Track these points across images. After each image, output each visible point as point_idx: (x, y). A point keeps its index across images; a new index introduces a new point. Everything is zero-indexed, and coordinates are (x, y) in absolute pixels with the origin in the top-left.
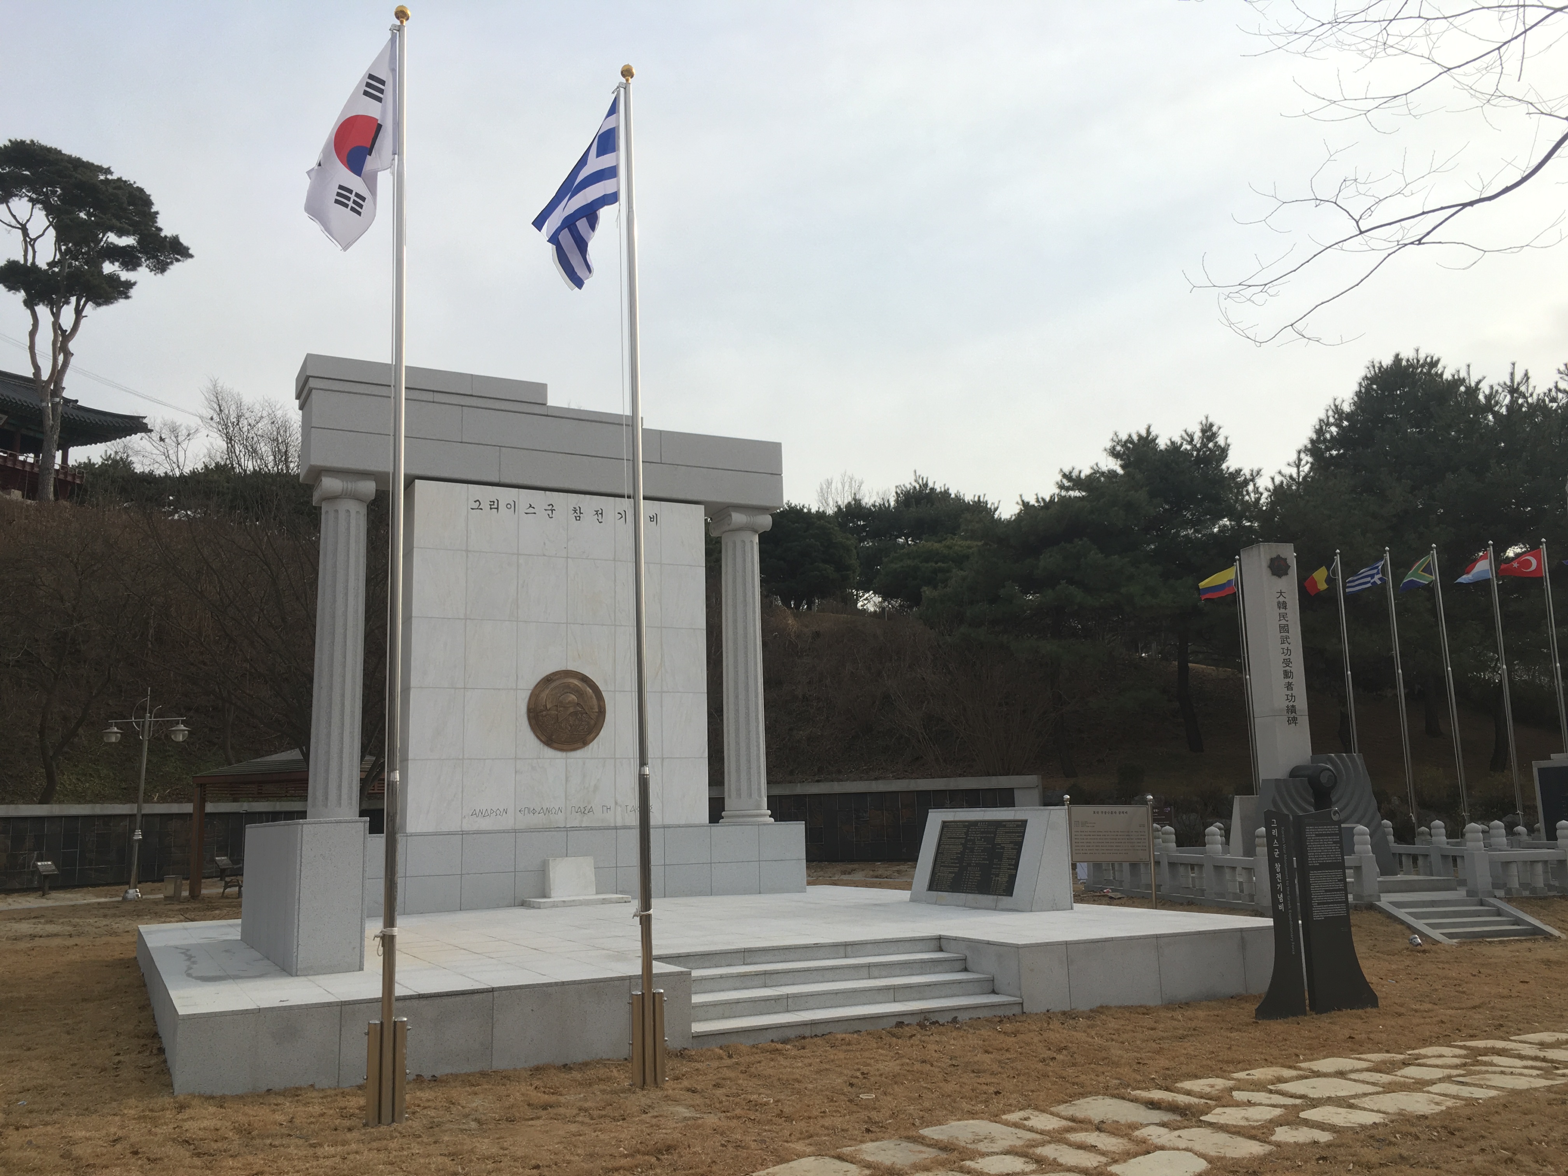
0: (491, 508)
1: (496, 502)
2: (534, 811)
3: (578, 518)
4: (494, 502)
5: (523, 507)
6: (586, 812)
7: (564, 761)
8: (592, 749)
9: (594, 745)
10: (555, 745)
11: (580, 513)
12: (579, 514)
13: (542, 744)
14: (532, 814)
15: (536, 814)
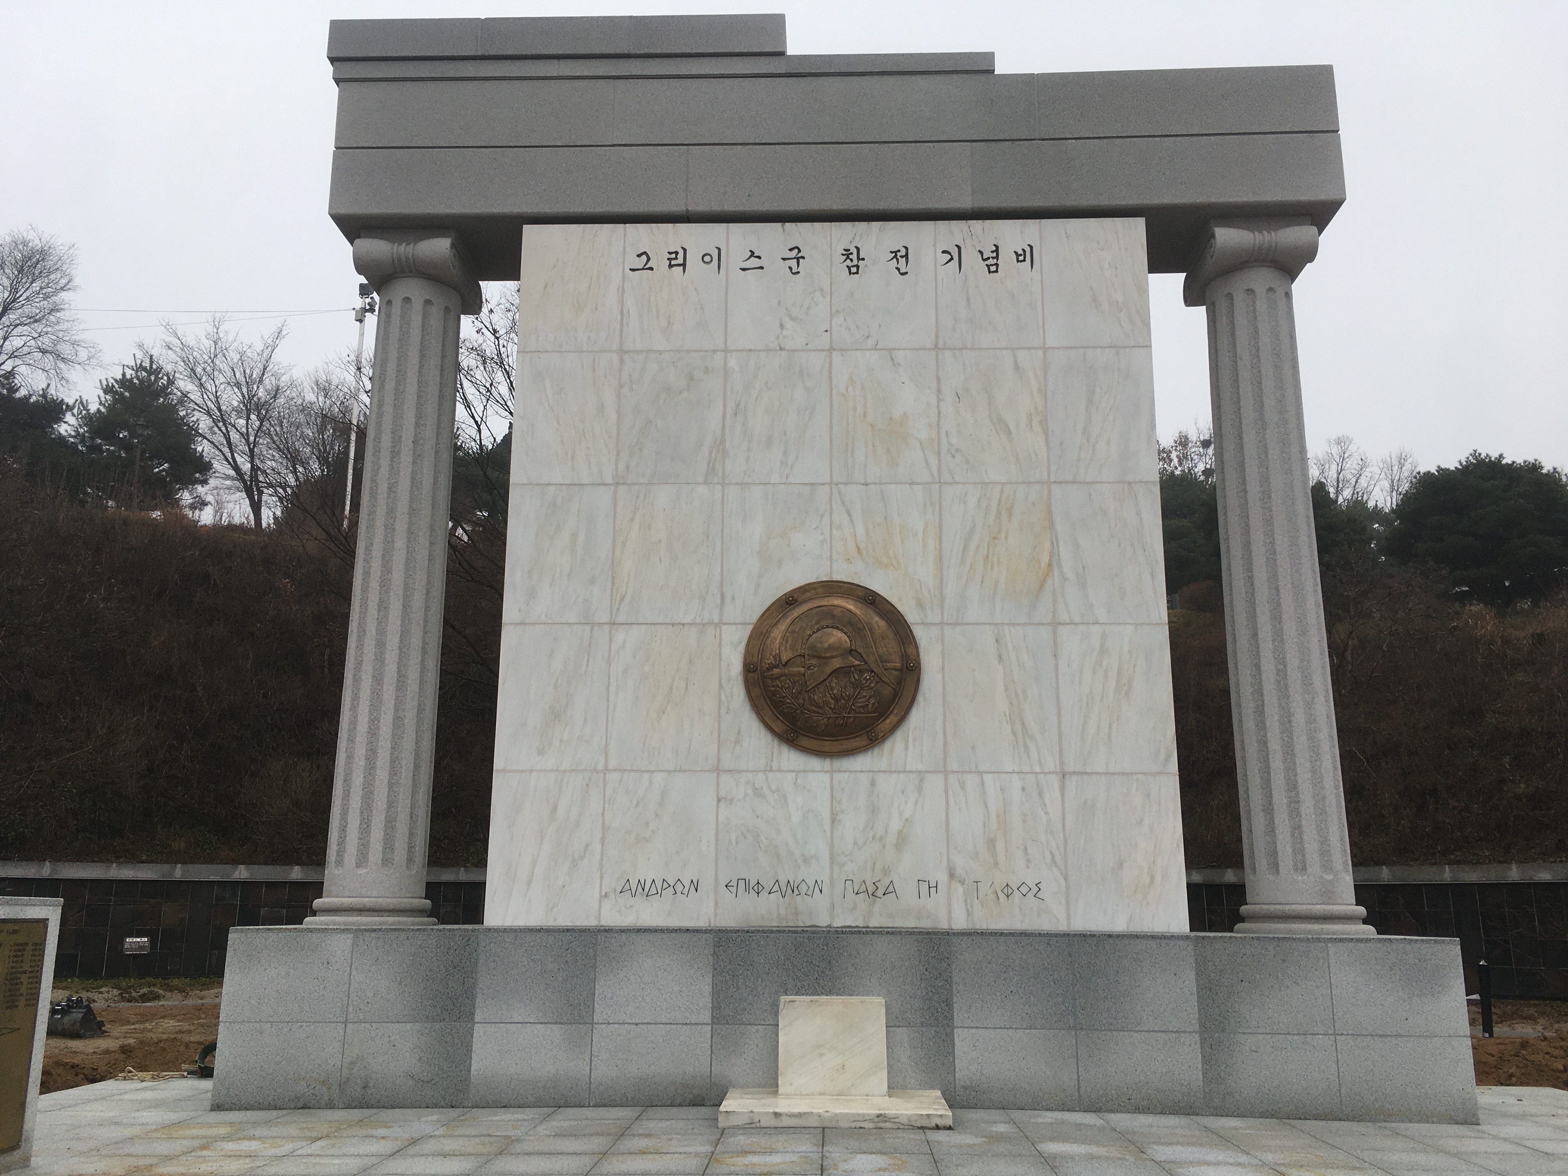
0: (671, 266)
1: (681, 252)
2: (758, 888)
3: (854, 270)
4: (677, 253)
5: (736, 256)
6: (880, 893)
7: (827, 777)
8: (891, 751)
9: (895, 743)
10: (805, 742)
11: (859, 259)
12: (855, 262)
13: (776, 742)
14: (753, 894)
15: (764, 894)
